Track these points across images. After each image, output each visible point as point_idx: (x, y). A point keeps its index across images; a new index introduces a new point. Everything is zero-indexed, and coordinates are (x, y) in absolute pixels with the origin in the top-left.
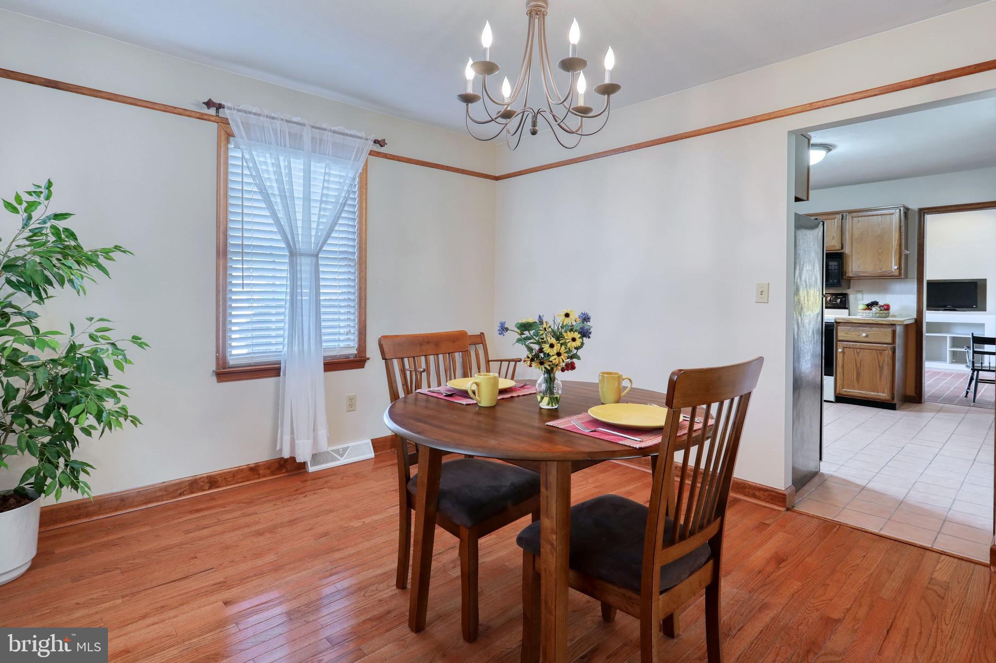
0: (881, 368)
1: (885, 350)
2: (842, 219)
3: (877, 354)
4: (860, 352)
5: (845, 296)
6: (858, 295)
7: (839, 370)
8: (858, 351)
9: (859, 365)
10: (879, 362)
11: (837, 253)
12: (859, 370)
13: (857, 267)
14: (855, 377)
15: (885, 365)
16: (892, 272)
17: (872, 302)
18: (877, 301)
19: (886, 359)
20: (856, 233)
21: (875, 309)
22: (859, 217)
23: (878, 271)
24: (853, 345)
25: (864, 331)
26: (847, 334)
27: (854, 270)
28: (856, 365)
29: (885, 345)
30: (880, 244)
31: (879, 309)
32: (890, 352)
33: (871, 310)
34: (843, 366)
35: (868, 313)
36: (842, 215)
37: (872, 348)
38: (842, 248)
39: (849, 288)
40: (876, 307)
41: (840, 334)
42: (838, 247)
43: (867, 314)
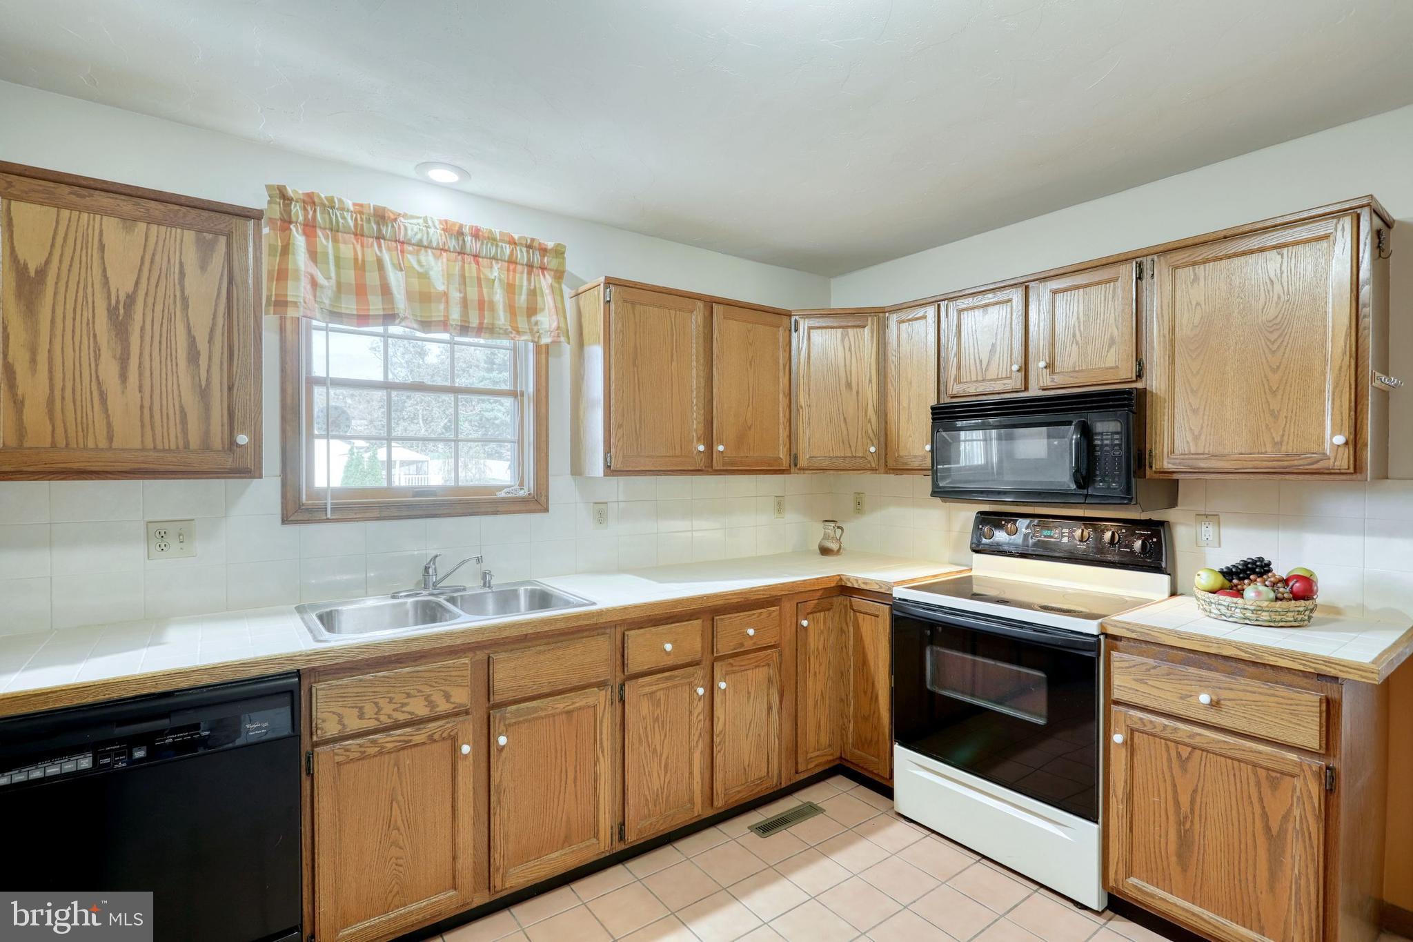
0: (1276, 841)
1: (1293, 776)
2: (1139, 278)
3: (1258, 784)
4: (1188, 758)
5: (1156, 532)
6: (1204, 528)
7: (1117, 806)
8: (1185, 755)
9: (1185, 807)
10: (1265, 815)
11: (1129, 392)
12: (1188, 826)
13: (1190, 438)
14: (1172, 847)
15: (1290, 835)
16: (1325, 457)
17: (1245, 563)
18: (1266, 559)
19: (1297, 812)
20: (1187, 322)
21: (1254, 592)
22: (1194, 264)
23: (1268, 454)
24: (1165, 727)
25: (1204, 684)
26: (1141, 681)
27: (1180, 447)
28: (1177, 803)
29: (1293, 756)
30: (1274, 352)
31: (1272, 595)
32: (1315, 788)
33: (1239, 593)
34: (1129, 797)
35: (1228, 607)
36: (1140, 265)
37: (1237, 754)
38: (1139, 376)
39: (1173, 503)
40: (1261, 588)
41: (1117, 680)
42: (1126, 371)
43: (1224, 610)
